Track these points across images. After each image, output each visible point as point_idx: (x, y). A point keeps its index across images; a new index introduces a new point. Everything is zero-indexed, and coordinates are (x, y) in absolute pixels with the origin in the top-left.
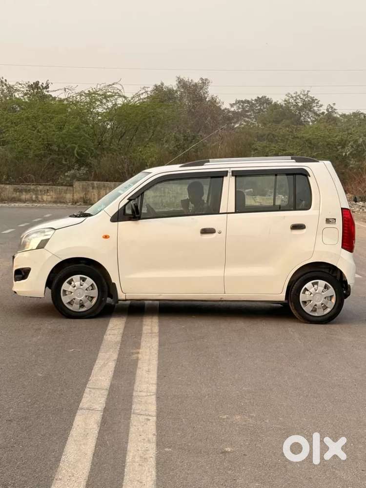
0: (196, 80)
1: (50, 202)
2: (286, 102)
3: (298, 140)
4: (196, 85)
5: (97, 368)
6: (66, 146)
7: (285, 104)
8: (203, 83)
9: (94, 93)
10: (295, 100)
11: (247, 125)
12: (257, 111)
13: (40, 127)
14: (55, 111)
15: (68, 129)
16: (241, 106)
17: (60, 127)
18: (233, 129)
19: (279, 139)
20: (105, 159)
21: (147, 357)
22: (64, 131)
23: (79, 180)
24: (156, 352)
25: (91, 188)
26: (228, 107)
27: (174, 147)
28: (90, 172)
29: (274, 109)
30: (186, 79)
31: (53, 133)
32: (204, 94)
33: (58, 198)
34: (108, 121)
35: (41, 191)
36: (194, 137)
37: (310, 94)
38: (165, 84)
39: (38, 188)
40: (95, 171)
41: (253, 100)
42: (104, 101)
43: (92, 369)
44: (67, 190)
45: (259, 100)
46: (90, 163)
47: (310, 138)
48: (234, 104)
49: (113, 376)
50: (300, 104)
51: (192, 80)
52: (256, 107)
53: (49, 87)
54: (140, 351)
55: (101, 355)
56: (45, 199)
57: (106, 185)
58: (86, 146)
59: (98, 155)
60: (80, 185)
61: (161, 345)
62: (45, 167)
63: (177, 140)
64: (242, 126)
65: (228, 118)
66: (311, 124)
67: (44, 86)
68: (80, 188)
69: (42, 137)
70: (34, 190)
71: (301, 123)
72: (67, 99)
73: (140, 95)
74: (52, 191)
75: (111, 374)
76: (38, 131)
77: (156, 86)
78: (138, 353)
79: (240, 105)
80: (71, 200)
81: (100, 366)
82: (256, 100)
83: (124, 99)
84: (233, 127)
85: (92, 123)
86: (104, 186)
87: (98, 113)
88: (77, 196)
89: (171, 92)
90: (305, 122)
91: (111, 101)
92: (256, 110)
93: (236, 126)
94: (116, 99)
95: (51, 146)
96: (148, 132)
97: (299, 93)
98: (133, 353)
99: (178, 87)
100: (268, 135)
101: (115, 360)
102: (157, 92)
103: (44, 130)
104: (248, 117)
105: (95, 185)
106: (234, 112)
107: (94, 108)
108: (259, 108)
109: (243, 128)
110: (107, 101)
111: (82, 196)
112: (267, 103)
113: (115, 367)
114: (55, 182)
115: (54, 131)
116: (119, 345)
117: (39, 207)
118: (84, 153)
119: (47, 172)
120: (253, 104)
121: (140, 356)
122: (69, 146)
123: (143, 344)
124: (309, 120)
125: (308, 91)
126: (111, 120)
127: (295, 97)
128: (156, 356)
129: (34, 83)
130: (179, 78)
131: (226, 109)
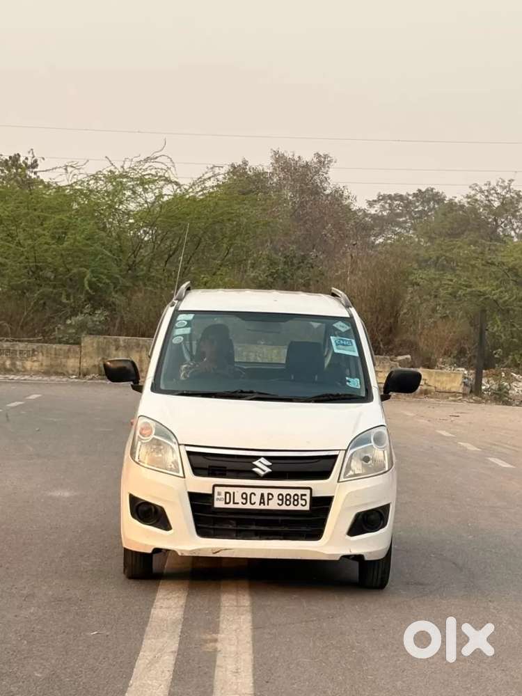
0: (308, 157)
1: (37, 373)
2: (469, 200)
3: (494, 269)
4: (307, 166)
5: (142, 666)
6: (69, 270)
7: (468, 203)
8: (320, 162)
9: (121, 176)
10: (487, 196)
11: (398, 241)
12: (418, 215)
13: (21, 236)
14: (49, 208)
15: (72, 241)
16: (387, 206)
17: (57, 236)
18: (373, 246)
19: (458, 266)
20: (140, 295)
21: (233, 648)
22: (66, 244)
23: (91, 334)
24: (249, 639)
25: (114, 348)
26: (365, 206)
27: (267, 276)
28: (113, 319)
29: (449, 212)
30: (289, 155)
31: (46, 247)
32: (321, 182)
33: (52, 366)
34: (146, 226)
35: (21, 352)
36: (304, 258)
37: (514, 186)
38: (250, 164)
39: (17, 348)
40: (122, 317)
41: (409, 195)
42: (140, 190)
43: (132, 667)
44: (69, 350)
45: (419, 195)
46: (114, 303)
47: (516, 265)
48: (374, 201)
49: (173, 680)
50: (496, 204)
51: (299, 157)
52: (417, 207)
53: (37, 165)
54: (220, 636)
55: (147, 643)
56: (28, 368)
57: (141, 342)
58: (106, 271)
59: (128, 288)
60: (93, 343)
61: (256, 627)
62: (29, 309)
63: (273, 263)
64: (389, 241)
65: (365, 226)
66: (516, 240)
67: (29, 162)
68: (93, 347)
69: (25, 253)
70: (8, 350)
71: (498, 239)
72: (71, 185)
73: (205, 180)
74: (42, 352)
75: (168, 676)
76: (19, 244)
77: (233, 166)
78: (216, 641)
79: (386, 203)
80: (77, 370)
81: (147, 662)
82: (415, 195)
83: (175, 187)
84: (373, 243)
85: (118, 230)
86: (138, 345)
87: (128, 213)
88: (87, 363)
89: (259, 177)
90: (505, 236)
91: (152, 191)
92: (416, 212)
93: (377, 242)
94: (162, 188)
95: (42, 271)
96: (218, 248)
97: (493, 184)
98: (206, 641)
99: (275, 169)
100: (438, 258)
101: (172, 652)
102: (235, 177)
103: (29, 242)
104: (399, 224)
105: (121, 343)
106: (374, 217)
107: (121, 203)
108: (420, 208)
109: (391, 245)
110: (145, 190)
111: (97, 363)
112: (435, 201)
113: (175, 664)
114: (47, 337)
115: (48, 244)
116: (180, 626)
117: (18, 382)
118: (101, 285)
119: (33, 319)
120: (410, 202)
121: (219, 646)
122: (75, 270)
123: (223, 626)
124: (513, 233)
125: (511, 181)
126: (152, 225)
127: (487, 191)
128: (249, 645)
129: (10, 157)
130: (276, 153)
131: (360, 210)
